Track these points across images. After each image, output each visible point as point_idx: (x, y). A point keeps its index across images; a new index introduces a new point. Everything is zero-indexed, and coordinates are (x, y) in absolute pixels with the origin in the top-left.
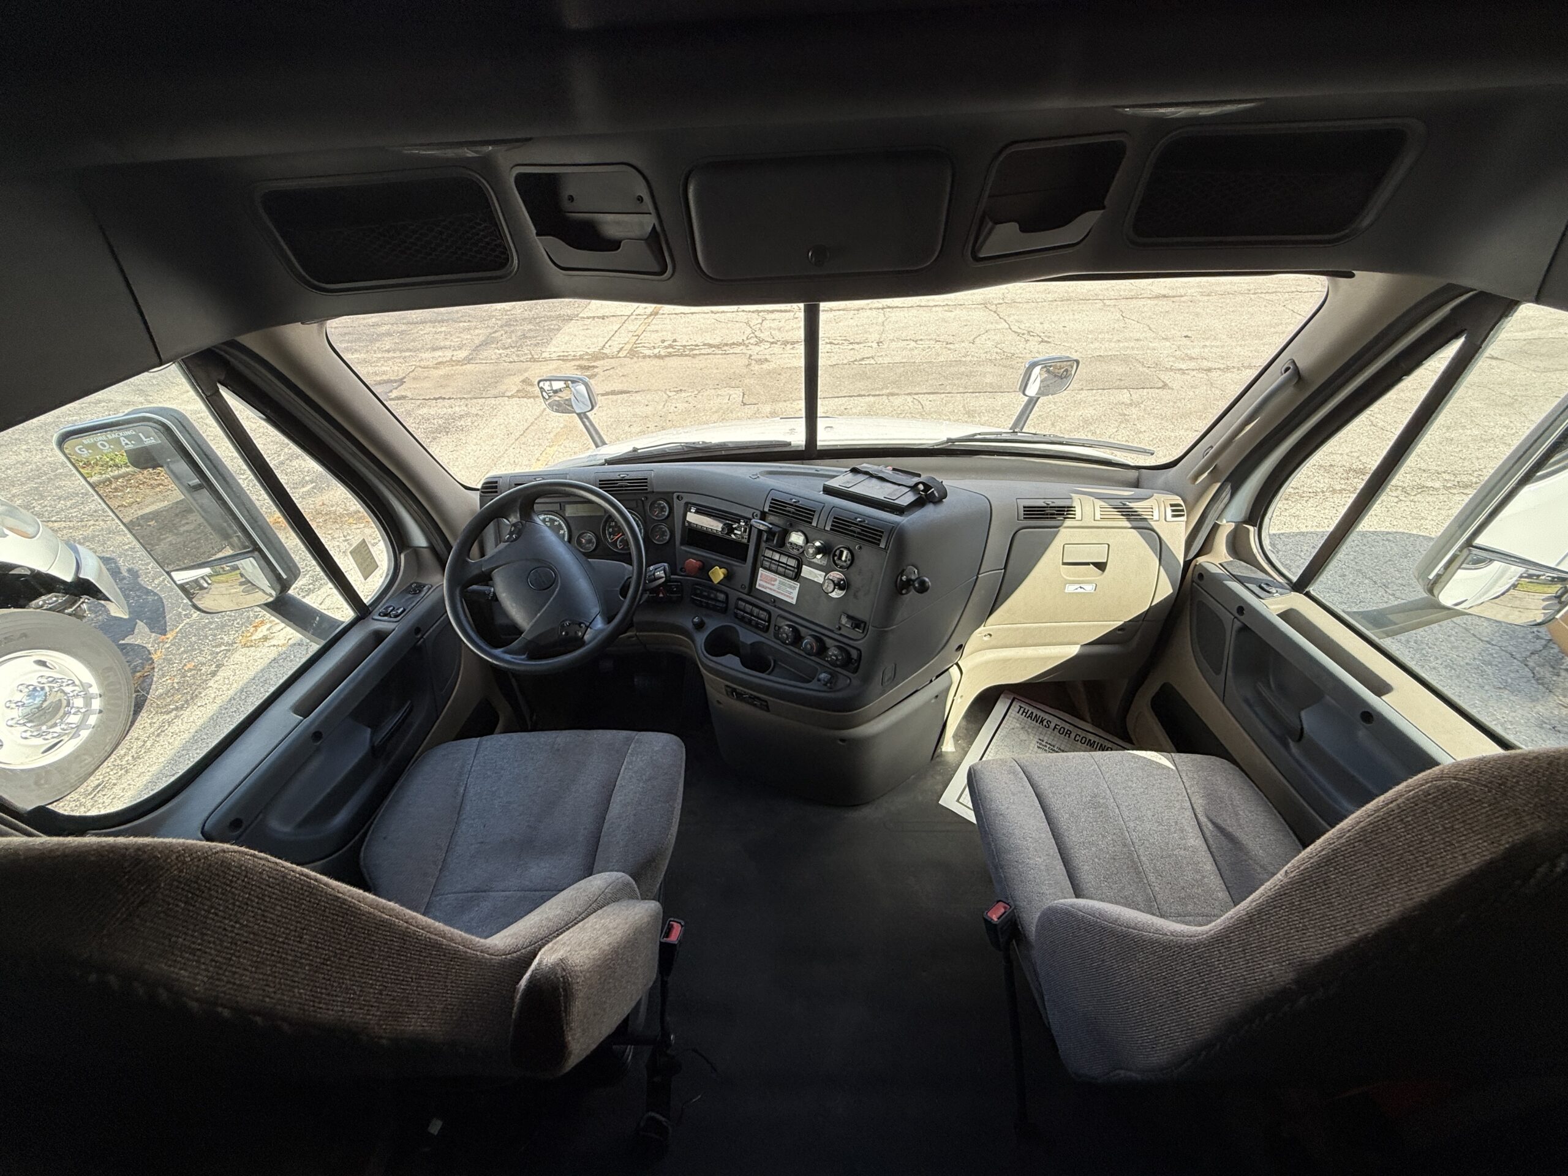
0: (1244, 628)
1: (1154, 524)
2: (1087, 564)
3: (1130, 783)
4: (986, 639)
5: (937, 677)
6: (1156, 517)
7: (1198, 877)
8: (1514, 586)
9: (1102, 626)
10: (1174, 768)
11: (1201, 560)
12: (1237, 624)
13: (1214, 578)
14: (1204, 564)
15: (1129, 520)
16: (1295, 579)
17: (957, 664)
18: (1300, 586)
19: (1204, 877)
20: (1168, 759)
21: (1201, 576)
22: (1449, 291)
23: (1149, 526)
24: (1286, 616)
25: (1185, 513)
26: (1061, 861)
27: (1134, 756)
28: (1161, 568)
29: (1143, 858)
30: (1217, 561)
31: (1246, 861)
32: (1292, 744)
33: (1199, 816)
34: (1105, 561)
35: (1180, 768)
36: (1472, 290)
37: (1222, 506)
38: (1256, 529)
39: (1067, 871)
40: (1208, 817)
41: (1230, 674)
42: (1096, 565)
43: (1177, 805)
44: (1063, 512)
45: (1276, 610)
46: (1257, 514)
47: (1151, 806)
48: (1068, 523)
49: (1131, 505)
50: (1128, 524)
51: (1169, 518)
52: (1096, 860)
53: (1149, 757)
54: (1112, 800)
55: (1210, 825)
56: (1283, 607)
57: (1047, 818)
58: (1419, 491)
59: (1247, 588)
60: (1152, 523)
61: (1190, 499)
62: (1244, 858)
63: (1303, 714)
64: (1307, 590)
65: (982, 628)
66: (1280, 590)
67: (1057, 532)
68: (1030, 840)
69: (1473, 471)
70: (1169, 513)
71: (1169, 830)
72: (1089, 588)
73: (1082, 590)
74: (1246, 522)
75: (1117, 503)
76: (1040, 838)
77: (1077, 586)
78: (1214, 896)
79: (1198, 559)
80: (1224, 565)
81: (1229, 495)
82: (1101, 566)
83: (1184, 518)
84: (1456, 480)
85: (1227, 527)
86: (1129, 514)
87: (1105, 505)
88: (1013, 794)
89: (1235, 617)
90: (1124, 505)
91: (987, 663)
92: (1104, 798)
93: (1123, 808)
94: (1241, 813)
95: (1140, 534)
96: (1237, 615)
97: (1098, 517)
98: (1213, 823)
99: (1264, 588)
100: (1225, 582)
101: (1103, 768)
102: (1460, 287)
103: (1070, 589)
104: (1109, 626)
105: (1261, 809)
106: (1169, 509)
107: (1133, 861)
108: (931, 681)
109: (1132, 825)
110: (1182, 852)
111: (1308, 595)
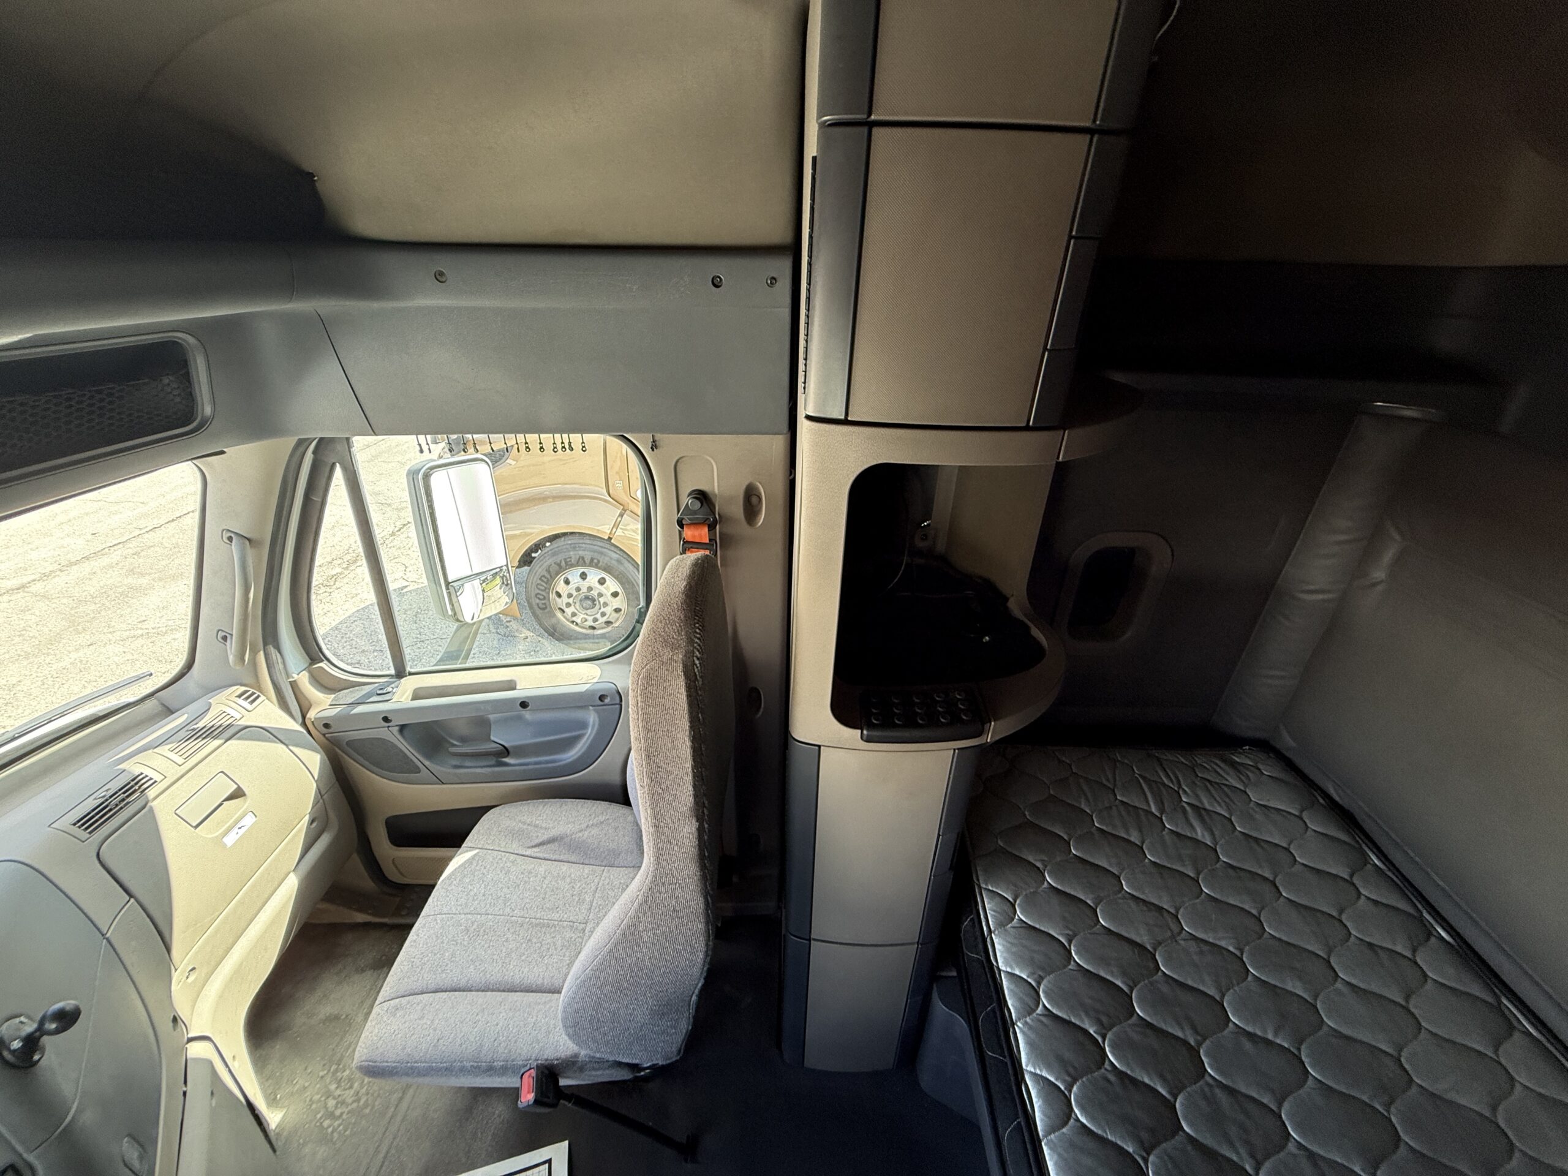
0: (402, 728)
1: (243, 723)
2: (221, 805)
3: (472, 893)
4: (191, 979)
5: (185, 1082)
6: (238, 716)
7: (568, 880)
8: (483, 591)
9: (294, 837)
10: (477, 851)
11: (312, 715)
12: (395, 730)
13: (337, 718)
14: (320, 715)
15: (215, 738)
16: (392, 672)
17: (190, 1040)
18: (400, 673)
19: (570, 876)
20: (467, 851)
21: (326, 726)
22: (302, 444)
23: (240, 728)
24: (416, 696)
25: (258, 693)
26: (510, 994)
27: (449, 877)
28: (291, 748)
29: (538, 916)
30: (323, 705)
31: (571, 839)
32: (506, 760)
33: (524, 853)
34: (236, 786)
35: (480, 846)
36: (316, 438)
37: (281, 666)
38: (325, 662)
39: (522, 991)
40: (529, 848)
41: (427, 763)
42: (230, 798)
43: (509, 864)
44: (133, 788)
45: (407, 698)
46: (313, 652)
47: (500, 885)
48: (151, 793)
49: (201, 725)
50: (217, 742)
51: (249, 707)
52: (523, 958)
53: (457, 866)
54: (479, 916)
55: (536, 850)
56: (409, 694)
57: (464, 991)
58: (333, 579)
59: (368, 703)
60: (240, 723)
61: (250, 680)
62: (569, 838)
63: (492, 738)
64: (407, 671)
65: (175, 976)
66: (393, 686)
67: (151, 810)
68: (479, 1017)
69: (348, 550)
70: (246, 704)
71: (526, 882)
72: (249, 820)
73: (243, 830)
74: (311, 664)
75: (183, 734)
76: (481, 1005)
77: (236, 830)
78: (586, 876)
79: (308, 716)
80: (334, 703)
81: (278, 654)
82: (238, 794)
83: (262, 698)
84: (345, 560)
85: (304, 680)
86: (210, 733)
87: (174, 745)
88: (422, 1018)
89: (388, 727)
90: (194, 730)
91: (221, 997)
92: (473, 923)
93: (490, 911)
94: (537, 822)
95: (239, 739)
96: (387, 724)
97: (180, 761)
98: (535, 846)
99: (382, 693)
100: (353, 712)
101: (445, 910)
102: (308, 439)
103: (230, 840)
104: (300, 830)
105: (541, 807)
106: (240, 701)
107: (537, 925)
108: (185, 1093)
109: (508, 910)
110: (546, 882)
111: (410, 674)
